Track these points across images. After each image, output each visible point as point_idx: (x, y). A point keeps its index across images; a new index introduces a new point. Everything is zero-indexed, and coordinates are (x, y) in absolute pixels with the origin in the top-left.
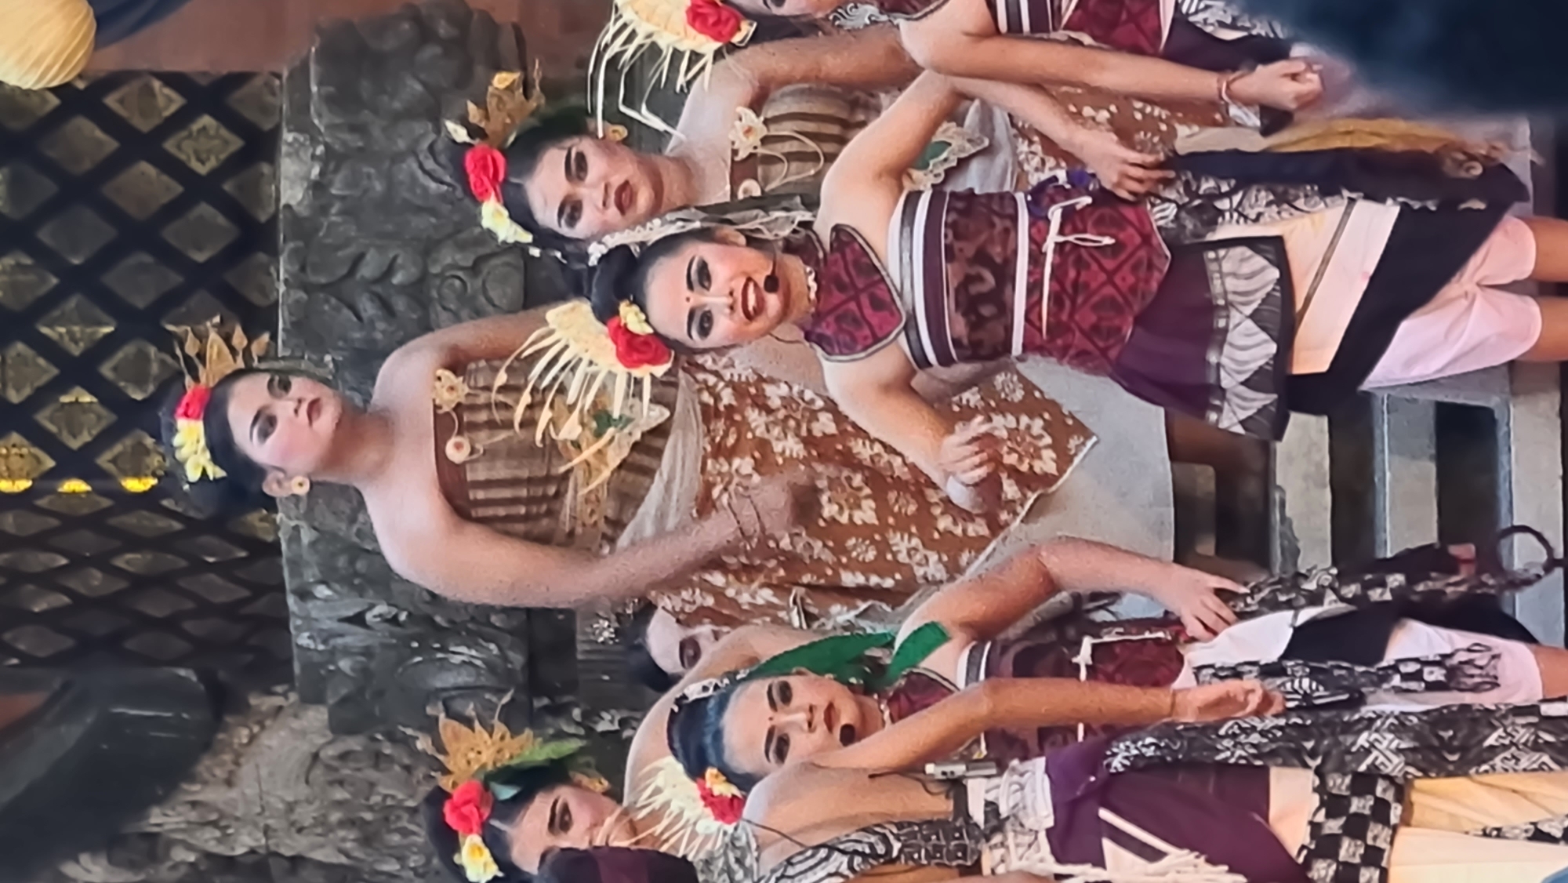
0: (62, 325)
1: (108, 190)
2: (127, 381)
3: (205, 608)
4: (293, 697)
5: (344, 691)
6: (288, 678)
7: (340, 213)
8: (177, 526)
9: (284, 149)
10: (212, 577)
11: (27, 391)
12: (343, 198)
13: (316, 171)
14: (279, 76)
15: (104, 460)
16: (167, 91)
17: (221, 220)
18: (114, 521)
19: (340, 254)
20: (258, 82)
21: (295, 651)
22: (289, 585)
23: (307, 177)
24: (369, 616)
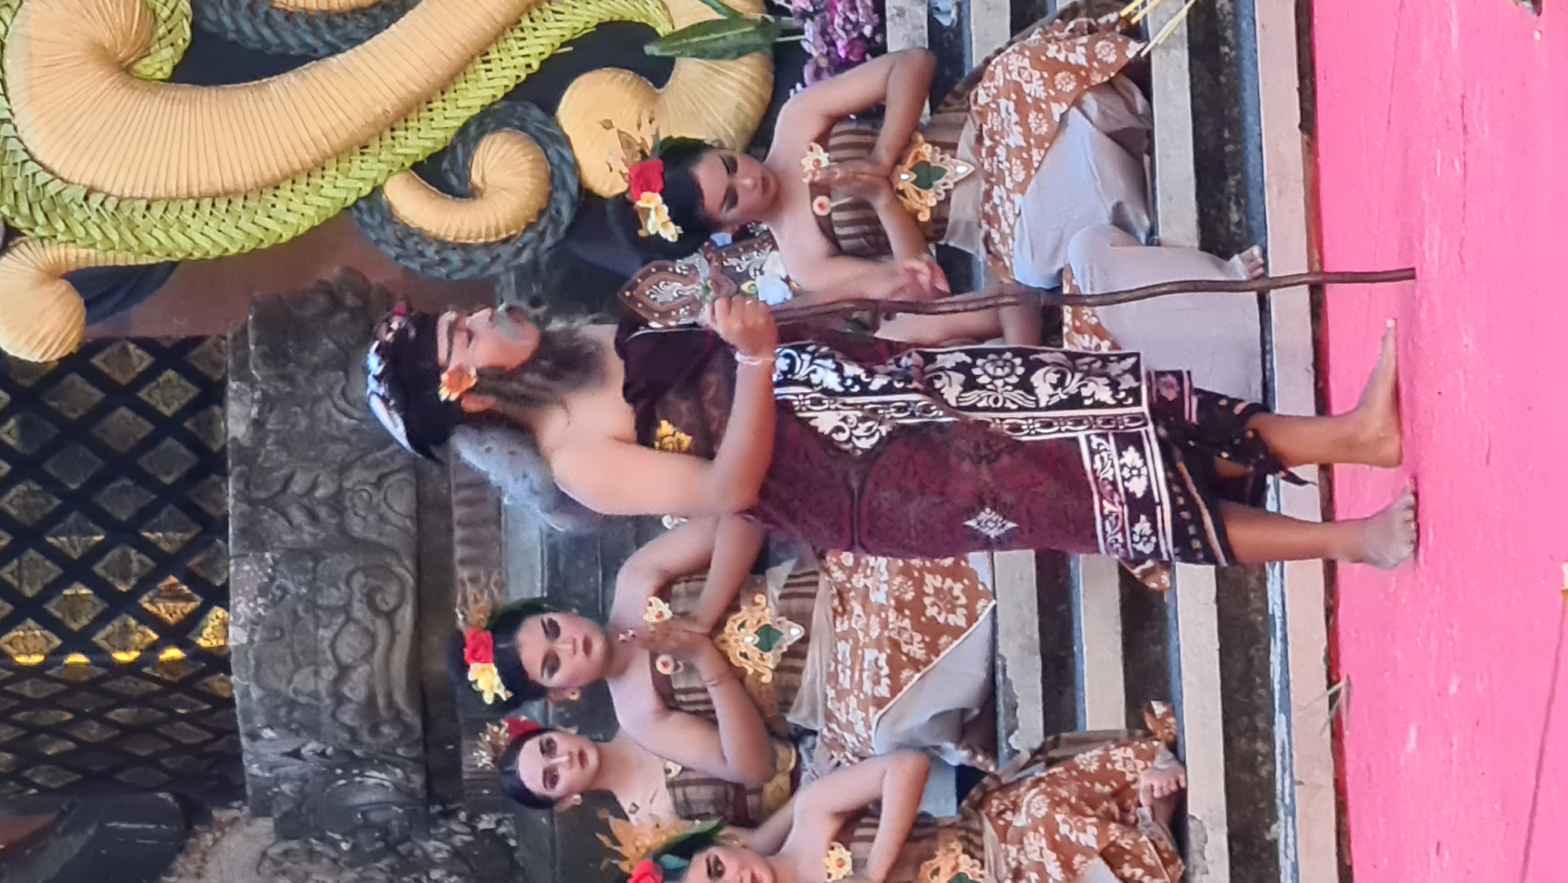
0: (63, 536)
1: (96, 431)
2: (114, 576)
3: (179, 748)
4: (246, 809)
5: (285, 808)
6: (243, 797)
7: (276, 443)
8: (156, 687)
9: (230, 394)
10: (182, 724)
11: (39, 587)
12: (277, 432)
13: (254, 411)
14: (225, 338)
15: (99, 638)
16: (139, 352)
17: (183, 450)
18: (106, 685)
19: (275, 474)
20: (209, 343)
21: (248, 778)
22: (242, 728)
23: (248, 415)
24: (303, 751)
